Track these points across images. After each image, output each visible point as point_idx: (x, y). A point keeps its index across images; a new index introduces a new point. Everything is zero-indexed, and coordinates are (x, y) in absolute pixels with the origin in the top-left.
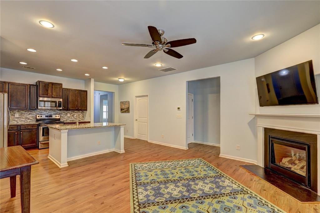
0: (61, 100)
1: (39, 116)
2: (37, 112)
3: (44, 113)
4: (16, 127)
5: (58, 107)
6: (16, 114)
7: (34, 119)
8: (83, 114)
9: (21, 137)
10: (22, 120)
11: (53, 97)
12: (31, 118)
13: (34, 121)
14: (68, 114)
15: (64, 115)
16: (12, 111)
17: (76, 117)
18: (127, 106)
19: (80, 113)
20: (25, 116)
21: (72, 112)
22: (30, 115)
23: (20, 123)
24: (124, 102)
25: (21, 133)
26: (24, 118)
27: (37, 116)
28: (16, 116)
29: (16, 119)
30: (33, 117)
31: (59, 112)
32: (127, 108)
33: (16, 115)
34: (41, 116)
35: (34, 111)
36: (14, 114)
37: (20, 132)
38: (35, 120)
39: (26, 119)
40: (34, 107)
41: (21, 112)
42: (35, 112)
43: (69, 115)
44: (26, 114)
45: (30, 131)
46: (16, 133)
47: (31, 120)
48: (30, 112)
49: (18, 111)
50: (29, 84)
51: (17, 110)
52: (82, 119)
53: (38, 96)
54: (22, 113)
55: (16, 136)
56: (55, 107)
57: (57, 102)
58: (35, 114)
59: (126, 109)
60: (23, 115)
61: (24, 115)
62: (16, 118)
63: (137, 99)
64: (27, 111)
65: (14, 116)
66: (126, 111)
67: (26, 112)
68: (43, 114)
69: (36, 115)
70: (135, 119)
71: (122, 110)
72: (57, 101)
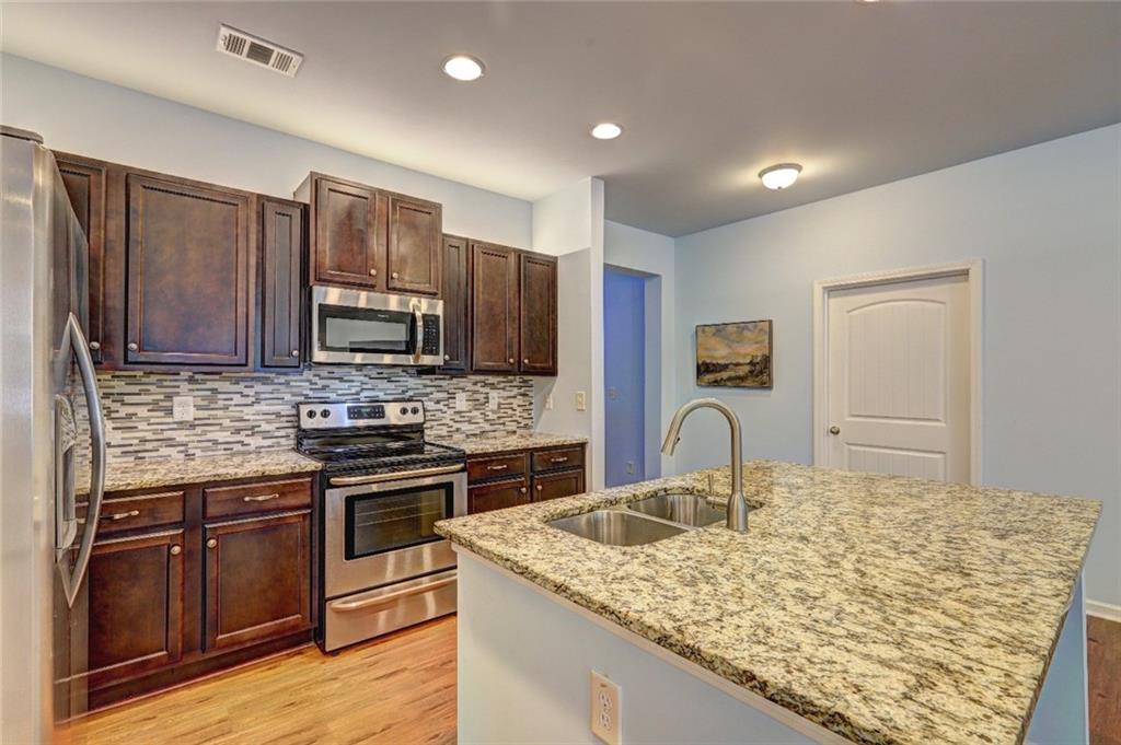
0: (439, 309)
1: (311, 414)
2: (302, 382)
3: (335, 390)
4: (178, 506)
5: (424, 353)
6: (176, 399)
7: (282, 433)
8: (524, 395)
9: (211, 575)
10: (216, 442)
11: (397, 285)
12: (265, 427)
13: (283, 441)
14: (461, 396)
15: (438, 402)
16: (153, 378)
17: (494, 412)
18: (748, 351)
19: (516, 391)
20: (234, 412)
21: (475, 384)
22: (263, 407)
23: (200, 469)
24: (731, 329)
25: (212, 543)
26: (227, 422)
27: (304, 410)
28: (178, 415)
29: (180, 436)
30: (278, 415)
31: (412, 382)
32: (751, 363)
33: (182, 404)
34: (325, 414)
35: (282, 379)
36: (169, 397)
37: (205, 541)
38: (287, 436)
39: (238, 431)
40: (290, 354)
41: (210, 385)
42: (287, 383)
43: (461, 402)
44: (237, 399)
45: (267, 529)
46: (176, 550)
47: (266, 435)
48: (259, 387)
49: (191, 380)
50: (259, 197)
51: (185, 374)
52: (524, 422)
53: (307, 277)
54: (214, 391)
55: (177, 568)
56: (406, 353)
57: (420, 323)
58: (288, 397)
59: (747, 368)
60: (221, 403)
61: (226, 408)
62: (182, 425)
63: (836, 303)
64: (243, 379)
65: (170, 412)
66: (742, 379)
67: (241, 387)
68: (333, 396)
69: (297, 406)
70: (823, 422)
71: (704, 369)
72: (418, 314)
